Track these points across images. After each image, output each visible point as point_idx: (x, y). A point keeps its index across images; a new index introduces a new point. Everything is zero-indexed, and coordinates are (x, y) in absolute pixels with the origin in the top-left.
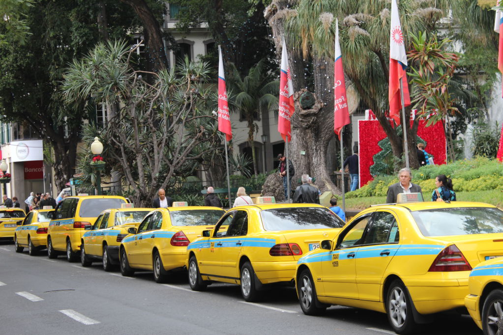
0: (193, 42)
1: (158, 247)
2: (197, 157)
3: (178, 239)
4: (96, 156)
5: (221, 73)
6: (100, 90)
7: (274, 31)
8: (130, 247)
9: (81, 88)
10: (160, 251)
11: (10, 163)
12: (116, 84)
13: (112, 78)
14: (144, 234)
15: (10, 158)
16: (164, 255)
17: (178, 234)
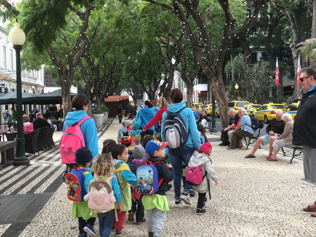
0: (258, 53)
1: (267, 114)
2: (264, 91)
3: (273, 112)
4: (236, 89)
5: (277, 65)
6: (237, 70)
7: (293, 52)
8: (256, 115)
9: (231, 69)
10: (267, 115)
11: (197, 92)
12: (242, 68)
13: (241, 66)
14: (260, 111)
15: (197, 90)
16: (268, 116)
17: (273, 111)
